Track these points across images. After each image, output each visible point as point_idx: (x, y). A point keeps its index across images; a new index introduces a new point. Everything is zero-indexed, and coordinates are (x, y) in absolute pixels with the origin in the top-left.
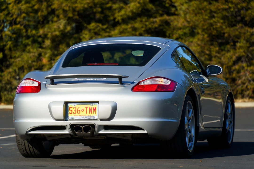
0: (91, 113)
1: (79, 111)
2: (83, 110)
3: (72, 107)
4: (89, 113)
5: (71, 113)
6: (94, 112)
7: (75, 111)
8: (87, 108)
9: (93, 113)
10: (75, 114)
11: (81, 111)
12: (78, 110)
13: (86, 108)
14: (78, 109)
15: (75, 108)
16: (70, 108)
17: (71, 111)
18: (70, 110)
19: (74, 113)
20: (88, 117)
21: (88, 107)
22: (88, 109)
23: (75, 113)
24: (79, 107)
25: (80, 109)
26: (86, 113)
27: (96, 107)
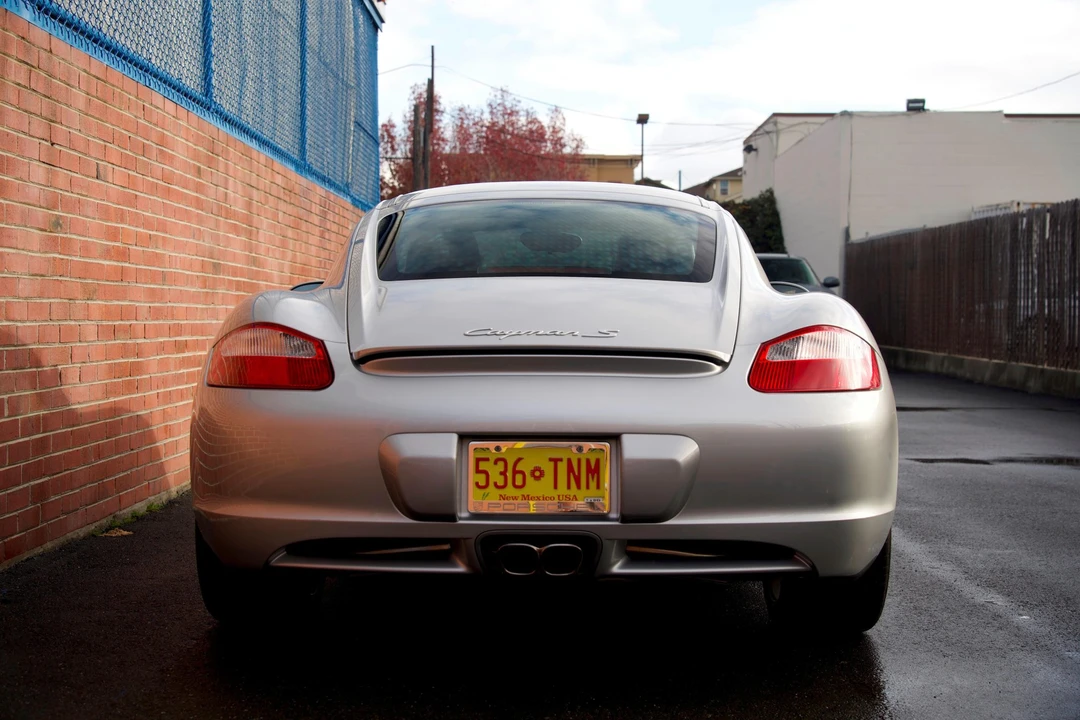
0: (579, 487)
1: (519, 478)
2: (537, 473)
3: (487, 460)
4: (569, 487)
5: (483, 483)
6: (593, 484)
7: (502, 477)
8: (556, 461)
9: (588, 487)
10: (502, 492)
11: (529, 478)
12: (515, 472)
13: (552, 464)
14: (518, 468)
15: (501, 464)
16: (478, 460)
17: (483, 476)
18: (478, 471)
19: (496, 484)
21: (561, 460)
22: (563, 467)
23: (501, 483)
24: (519, 460)
25: (526, 467)
26: (556, 487)
27: (598, 461)
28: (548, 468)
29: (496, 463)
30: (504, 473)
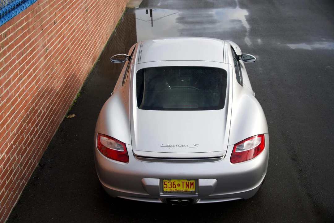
0: (189, 188)
2: (179, 185)
3: (167, 182)
4: (186, 188)
5: (166, 187)
6: (192, 187)
8: (183, 182)
9: (191, 188)
10: (171, 189)
11: (177, 186)
12: (173, 185)
14: (174, 184)
16: (165, 182)
18: (165, 184)
19: (169, 187)
20: (185, 192)
22: (185, 184)
23: (170, 187)
24: (174, 182)
25: (176, 183)
26: (183, 188)
27: (193, 182)
28: (181, 184)
29: (169, 183)
30: (171, 185)
